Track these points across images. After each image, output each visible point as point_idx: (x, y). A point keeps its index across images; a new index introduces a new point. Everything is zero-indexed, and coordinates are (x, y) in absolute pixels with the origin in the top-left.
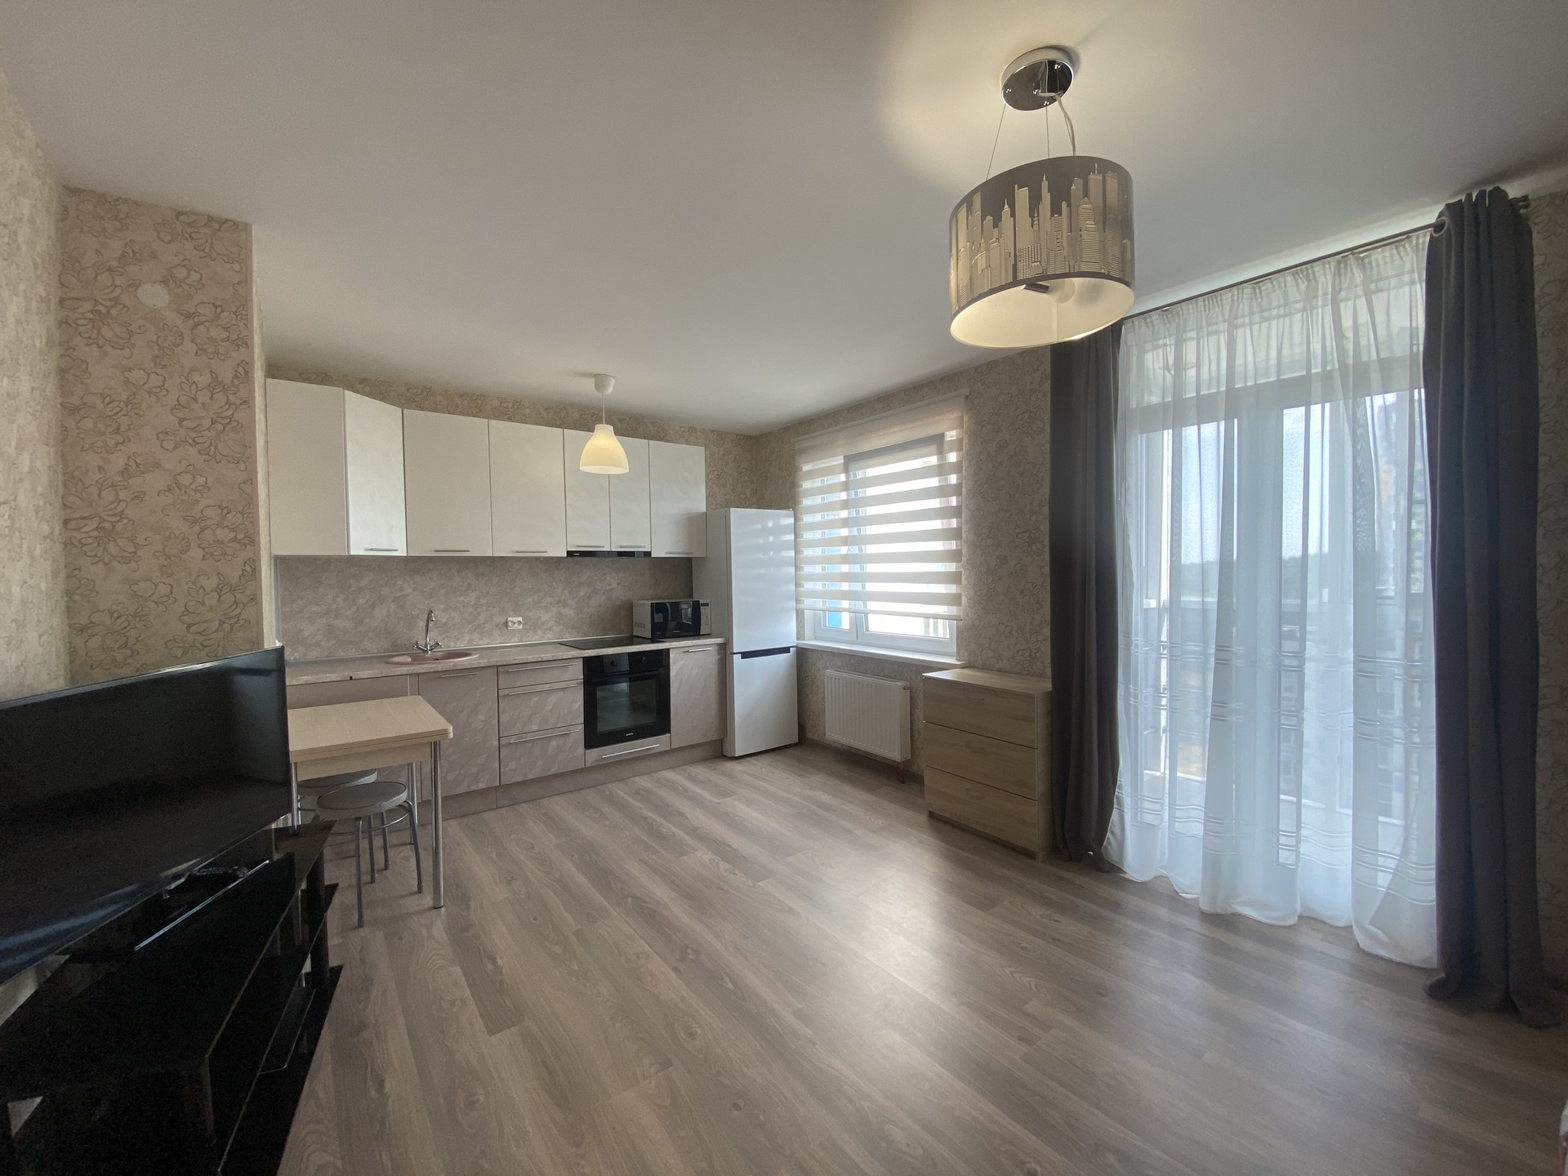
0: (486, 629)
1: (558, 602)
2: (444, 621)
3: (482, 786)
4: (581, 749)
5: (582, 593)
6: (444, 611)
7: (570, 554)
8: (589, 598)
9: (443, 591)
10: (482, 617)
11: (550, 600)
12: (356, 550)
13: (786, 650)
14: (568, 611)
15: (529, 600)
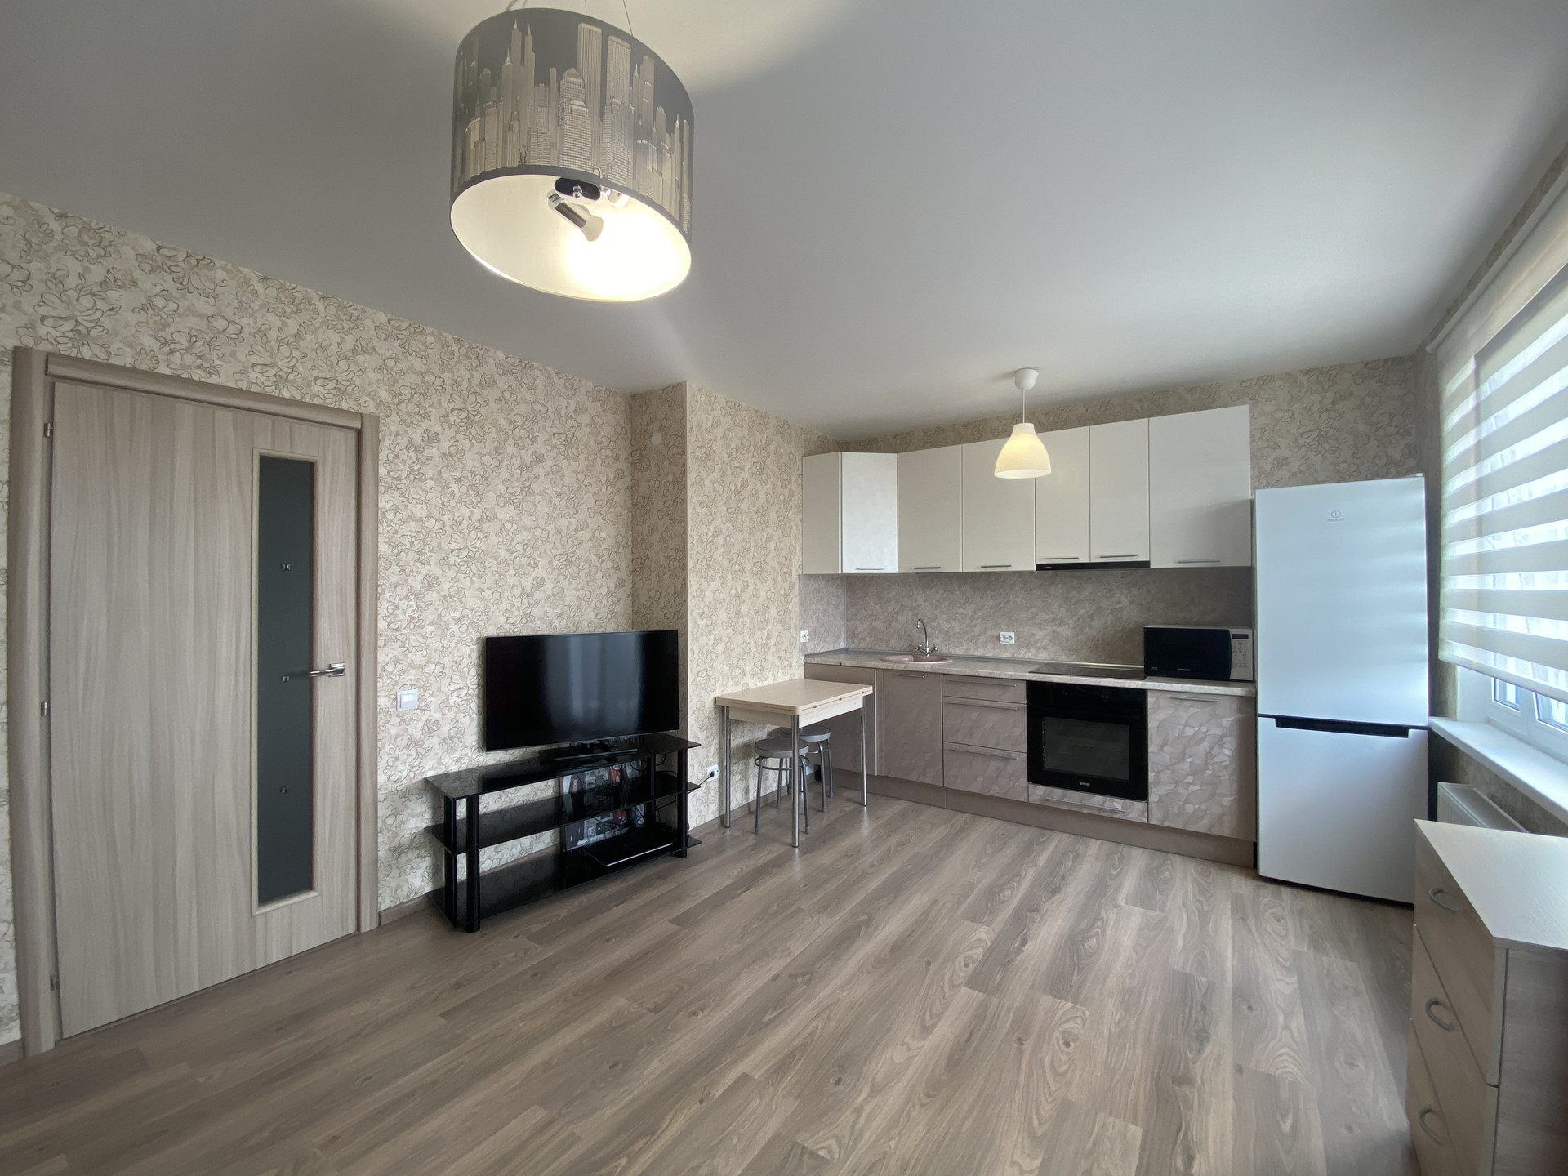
0: (981, 641)
1: (1054, 620)
2: (947, 630)
3: (929, 781)
4: (1024, 780)
5: (1082, 612)
6: (947, 621)
7: (1040, 567)
8: (1091, 617)
9: (946, 603)
10: (977, 629)
11: (1044, 616)
12: (849, 569)
13: (1400, 731)
14: (1063, 630)
15: (1023, 616)
